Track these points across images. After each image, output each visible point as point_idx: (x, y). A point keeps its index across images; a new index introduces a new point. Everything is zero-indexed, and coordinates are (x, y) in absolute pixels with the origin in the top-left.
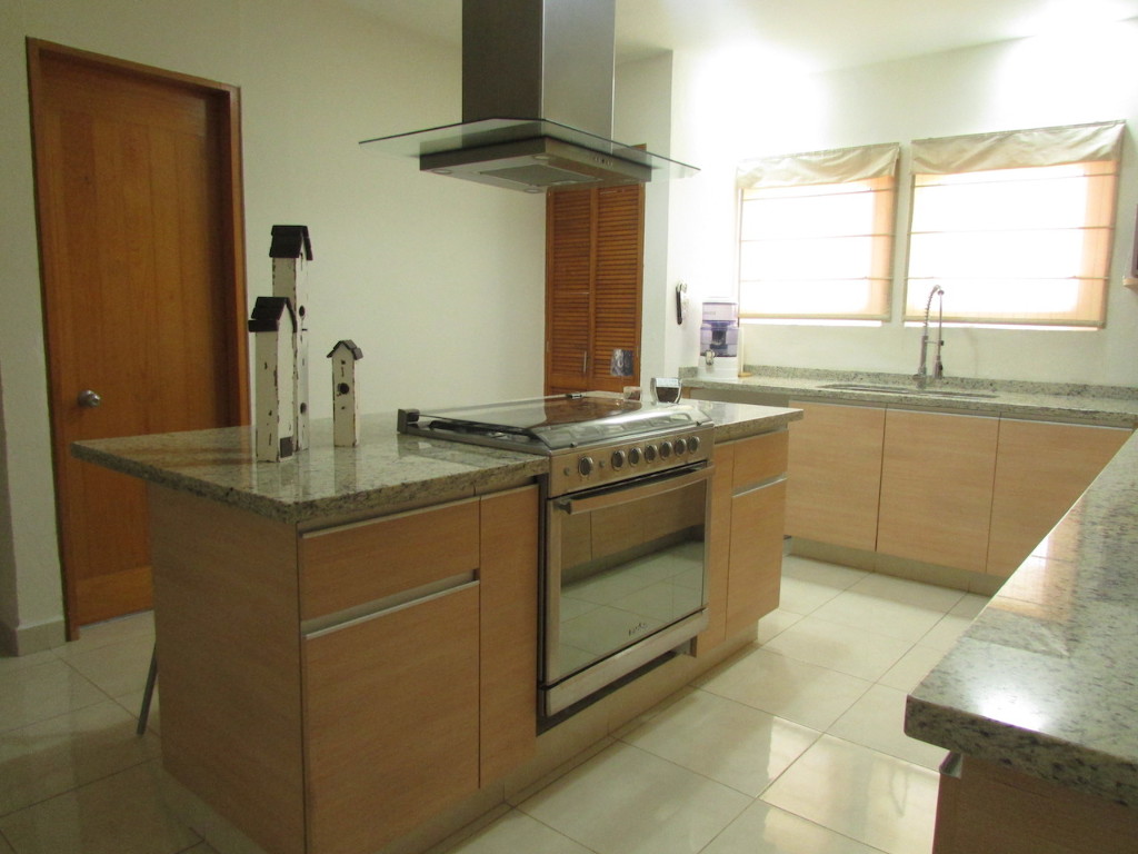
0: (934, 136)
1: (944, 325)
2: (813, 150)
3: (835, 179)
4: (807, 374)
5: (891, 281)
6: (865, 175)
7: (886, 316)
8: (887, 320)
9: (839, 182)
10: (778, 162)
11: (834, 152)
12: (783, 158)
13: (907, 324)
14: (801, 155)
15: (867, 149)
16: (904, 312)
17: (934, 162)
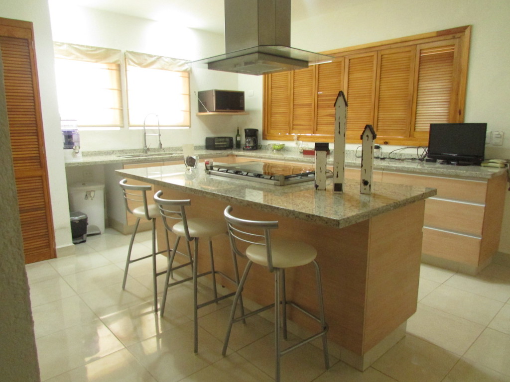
0: (135, 51)
1: (160, 128)
2: (80, 44)
3: (94, 60)
4: (90, 154)
5: (122, 110)
6: (108, 61)
7: (122, 125)
8: (122, 127)
9: (97, 62)
10: (60, 46)
11: (92, 47)
12: (63, 44)
13: (130, 128)
14: (74, 44)
15: (108, 50)
16: (129, 123)
17: (136, 61)
